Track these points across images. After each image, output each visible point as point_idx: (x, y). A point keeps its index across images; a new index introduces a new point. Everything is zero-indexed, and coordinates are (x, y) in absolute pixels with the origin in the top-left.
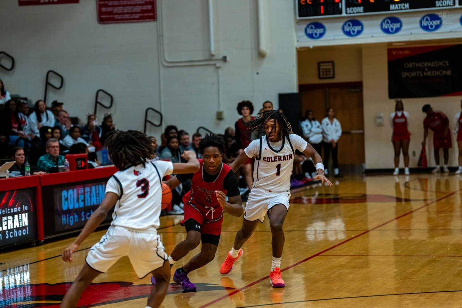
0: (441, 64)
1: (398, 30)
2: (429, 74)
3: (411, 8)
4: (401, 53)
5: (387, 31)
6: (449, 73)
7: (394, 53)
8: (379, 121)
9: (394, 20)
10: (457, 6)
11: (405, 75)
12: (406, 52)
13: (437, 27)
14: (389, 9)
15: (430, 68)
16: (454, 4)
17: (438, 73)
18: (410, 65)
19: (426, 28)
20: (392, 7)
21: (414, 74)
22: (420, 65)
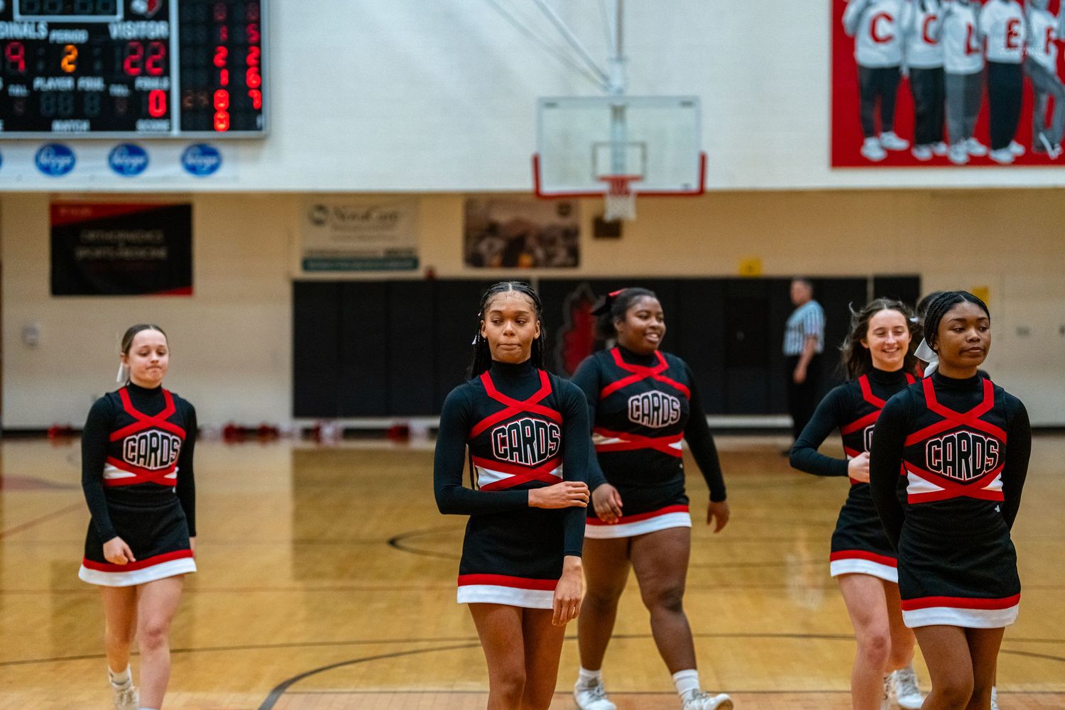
0: (148, 236)
1: (67, 169)
2: (126, 253)
3: (93, 128)
4: (74, 212)
5: (46, 170)
6: (162, 253)
7: (63, 211)
8: (30, 337)
9: (60, 149)
10: (176, 132)
11: (82, 253)
12: (86, 212)
13: (140, 169)
14: (48, 128)
15: (129, 244)
16: (170, 129)
17: (142, 253)
18: (92, 236)
19: (120, 169)
20: (57, 125)
21: (98, 253)
22: (109, 236)
